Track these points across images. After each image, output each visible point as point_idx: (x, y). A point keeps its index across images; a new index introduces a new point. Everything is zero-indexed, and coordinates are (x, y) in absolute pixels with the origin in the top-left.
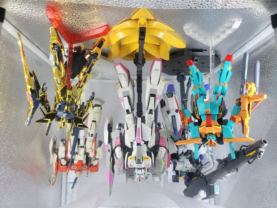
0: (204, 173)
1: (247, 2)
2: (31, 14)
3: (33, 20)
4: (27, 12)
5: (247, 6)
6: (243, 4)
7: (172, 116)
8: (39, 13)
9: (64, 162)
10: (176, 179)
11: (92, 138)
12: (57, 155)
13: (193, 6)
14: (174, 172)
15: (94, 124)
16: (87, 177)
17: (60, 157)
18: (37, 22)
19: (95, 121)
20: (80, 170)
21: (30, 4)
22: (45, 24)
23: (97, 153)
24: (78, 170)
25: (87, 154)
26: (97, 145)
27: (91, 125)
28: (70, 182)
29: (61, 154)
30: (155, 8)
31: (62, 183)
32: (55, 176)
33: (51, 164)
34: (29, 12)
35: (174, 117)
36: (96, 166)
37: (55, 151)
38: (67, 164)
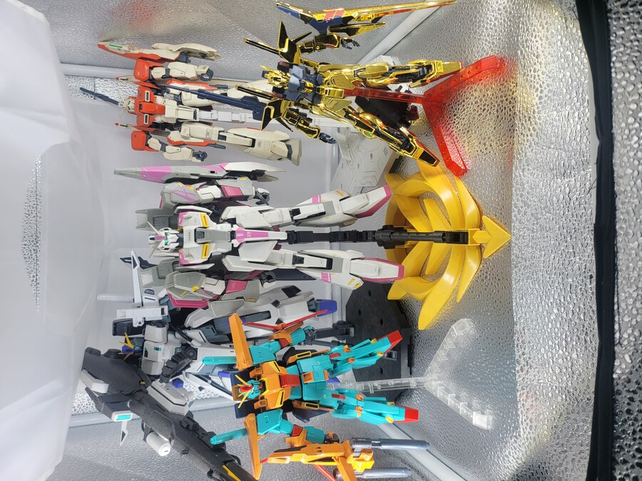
0: (152, 387)
1: (531, 426)
2: (487, 29)
3: (473, 30)
4: (491, 21)
5: (523, 429)
6: (528, 421)
7: (269, 312)
8: (489, 43)
9: (158, 73)
10: (121, 328)
11: (215, 138)
12: (176, 60)
13: (518, 328)
14: (140, 323)
15: (249, 142)
16: (117, 124)
17: (171, 65)
18: (469, 37)
19: (253, 145)
20: (140, 109)
21: (507, 28)
22: (465, 52)
23: (179, 148)
24: (140, 105)
25: (178, 124)
26: (197, 149)
27: (245, 137)
28: (97, 85)
29: (178, 69)
30: (513, 257)
31: (93, 65)
32: (123, 53)
33: (154, 46)
34: (491, 24)
35: (267, 315)
36: (147, 145)
37: (185, 56)
38: (152, 80)
